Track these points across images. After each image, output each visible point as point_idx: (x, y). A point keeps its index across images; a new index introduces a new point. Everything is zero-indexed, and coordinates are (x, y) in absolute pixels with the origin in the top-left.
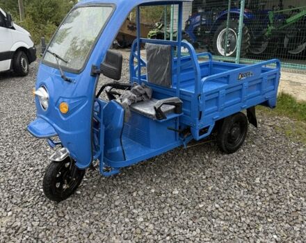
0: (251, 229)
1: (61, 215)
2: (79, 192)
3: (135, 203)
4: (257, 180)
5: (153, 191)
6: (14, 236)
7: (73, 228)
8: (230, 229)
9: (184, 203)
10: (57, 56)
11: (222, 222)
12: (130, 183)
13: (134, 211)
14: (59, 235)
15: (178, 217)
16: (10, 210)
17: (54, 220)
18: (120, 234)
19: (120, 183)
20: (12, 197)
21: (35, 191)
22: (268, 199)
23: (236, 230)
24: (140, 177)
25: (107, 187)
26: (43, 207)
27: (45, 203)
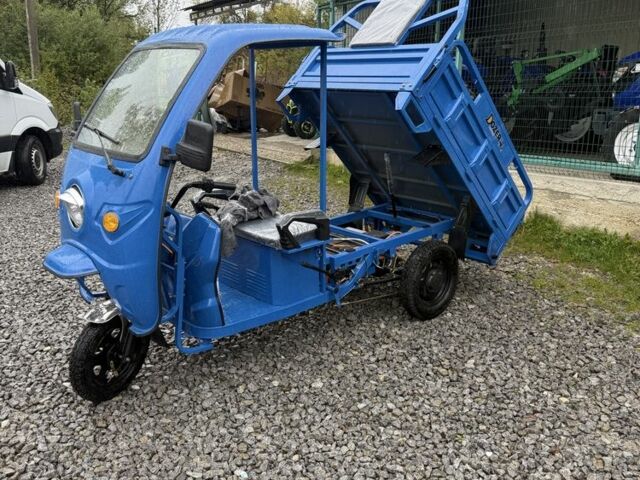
0: (447, 442)
1: (100, 424)
2: (136, 387)
3: (242, 404)
4: (470, 364)
5: (276, 383)
6: (13, 459)
7: (123, 445)
8: (410, 442)
9: (331, 403)
10: (101, 134)
11: (396, 432)
12: (233, 370)
13: (238, 416)
14: (96, 456)
15: (318, 425)
16: (7, 418)
17: (88, 433)
18: (209, 454)
19: (215, 371)
20: (10, 396)
21: (54, 386)
22: (485, 394)
23: (419, 443)
24: (254, 360)
25: (190, 378)
26: (68, 412)
27: (73, 405)
